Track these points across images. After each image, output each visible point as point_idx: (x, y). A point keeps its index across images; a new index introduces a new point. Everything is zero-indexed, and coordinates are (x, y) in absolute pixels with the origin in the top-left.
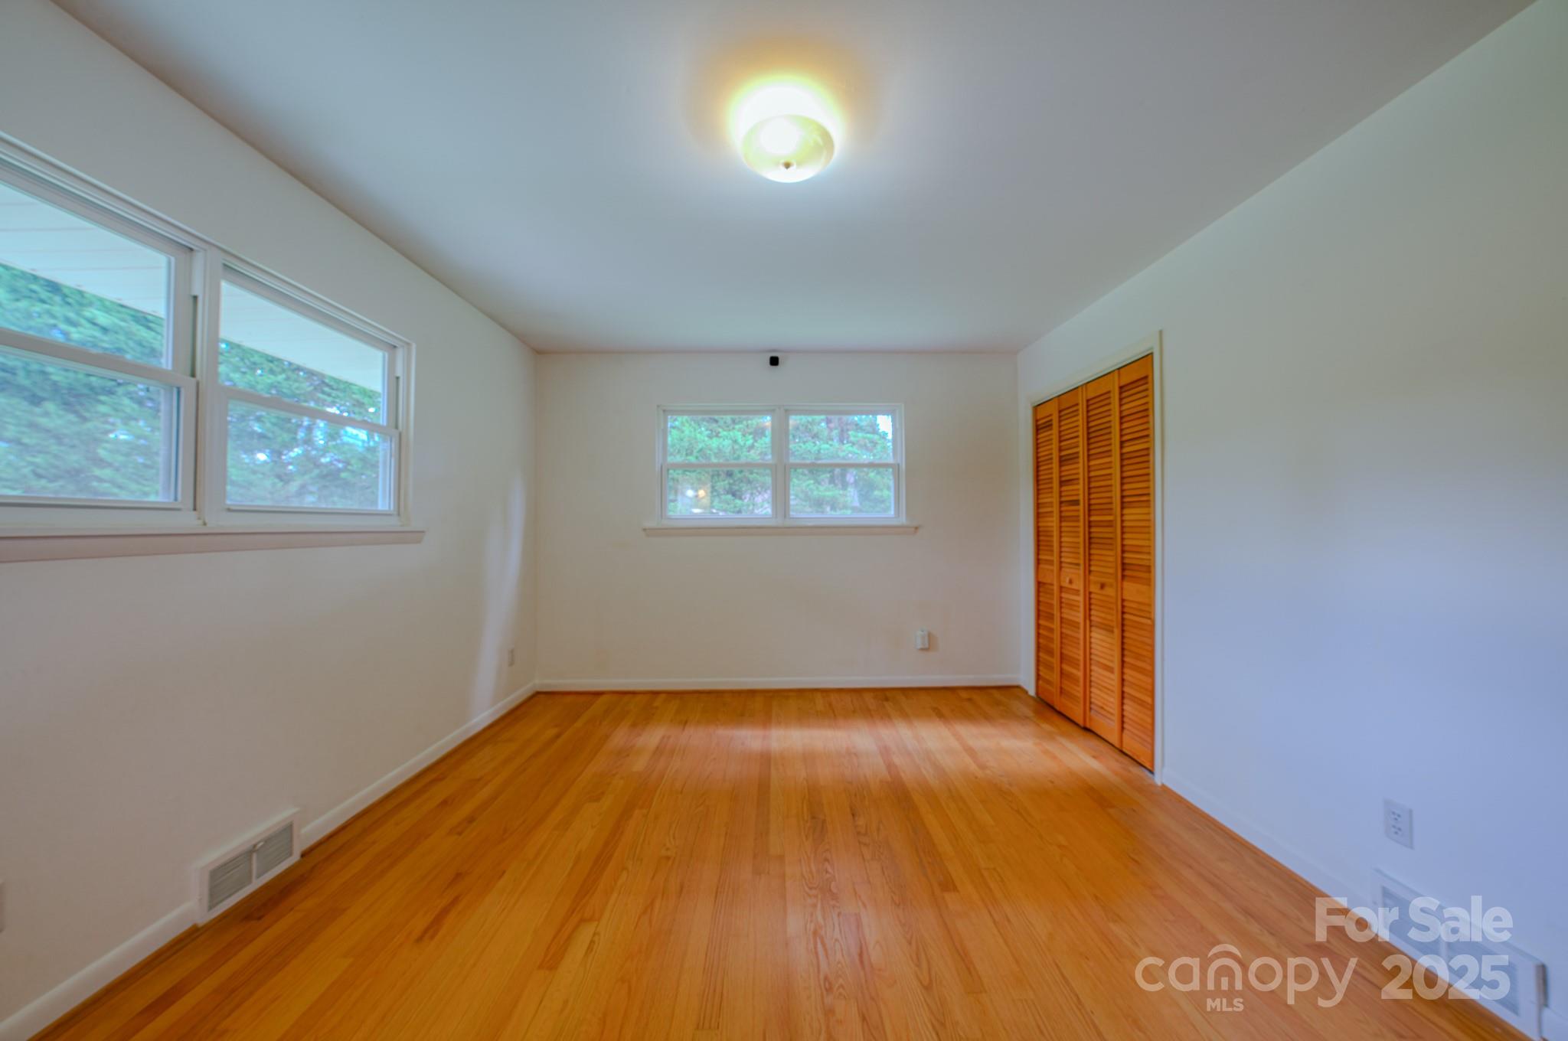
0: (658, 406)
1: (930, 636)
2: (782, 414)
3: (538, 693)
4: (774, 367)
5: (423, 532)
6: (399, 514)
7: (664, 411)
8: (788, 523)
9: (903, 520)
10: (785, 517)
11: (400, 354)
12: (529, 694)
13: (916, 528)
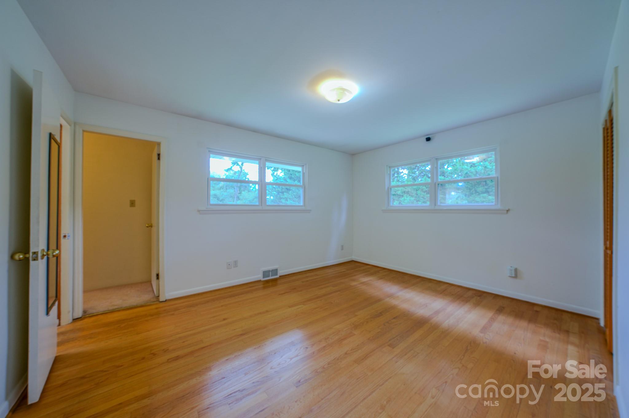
0: (387, 166)
1: (516, 270)
2: (435, 160)
3: (353, 261)
4: (428, 142)
5: (311, 210)
6: (305, 206)
7: (390, 167)
8: (437, 208)
9: (499, 207)
10: (435, 205)
11: (305, 167)
12: (350, 260)
13: (508, 211)
